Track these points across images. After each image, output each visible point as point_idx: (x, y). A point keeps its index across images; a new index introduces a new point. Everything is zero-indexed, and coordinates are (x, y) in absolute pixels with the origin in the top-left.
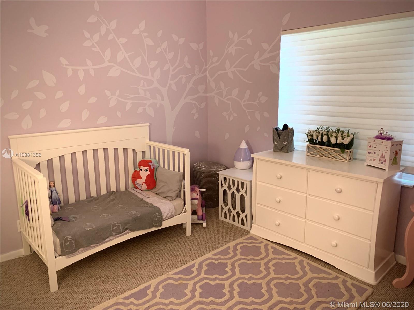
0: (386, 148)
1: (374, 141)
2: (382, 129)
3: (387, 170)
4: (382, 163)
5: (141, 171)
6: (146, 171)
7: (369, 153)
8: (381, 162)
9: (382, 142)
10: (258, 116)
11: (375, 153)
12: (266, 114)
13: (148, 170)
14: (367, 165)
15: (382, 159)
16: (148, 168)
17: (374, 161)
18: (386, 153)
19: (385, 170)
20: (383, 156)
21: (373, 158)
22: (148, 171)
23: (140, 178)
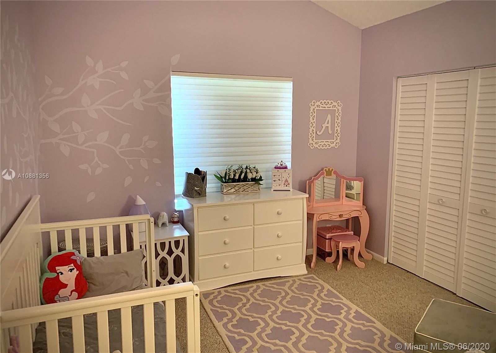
0: (289, 174)
1: (278, 171)
2: (282, 161)
3: (291, 190)
4: (287, 186)
5: (62, 274)
6: (71, 271)
7: (275, 181)
8: (285, 185)
9: (285, 171)
10: (144, 164)
11: (279, 180)
12: (157, 161)
13: (73, 269)
14: (274, 190)
15: (286, 183)
16: (72, 265)
17: (279, 186)
18: (289, 178)
19: (290, 190)
20: (286, 181)
21: (278, 184)
22: (75, 269)
23: (65, 286)
